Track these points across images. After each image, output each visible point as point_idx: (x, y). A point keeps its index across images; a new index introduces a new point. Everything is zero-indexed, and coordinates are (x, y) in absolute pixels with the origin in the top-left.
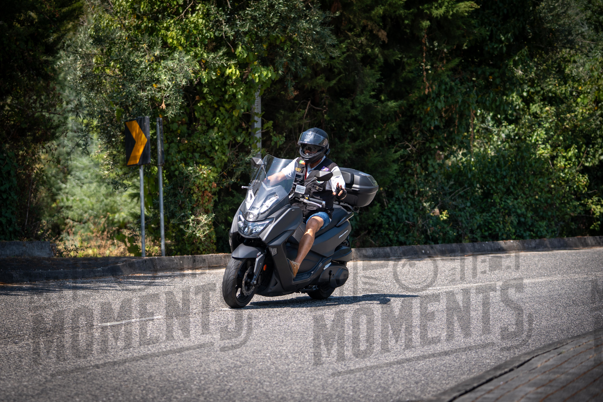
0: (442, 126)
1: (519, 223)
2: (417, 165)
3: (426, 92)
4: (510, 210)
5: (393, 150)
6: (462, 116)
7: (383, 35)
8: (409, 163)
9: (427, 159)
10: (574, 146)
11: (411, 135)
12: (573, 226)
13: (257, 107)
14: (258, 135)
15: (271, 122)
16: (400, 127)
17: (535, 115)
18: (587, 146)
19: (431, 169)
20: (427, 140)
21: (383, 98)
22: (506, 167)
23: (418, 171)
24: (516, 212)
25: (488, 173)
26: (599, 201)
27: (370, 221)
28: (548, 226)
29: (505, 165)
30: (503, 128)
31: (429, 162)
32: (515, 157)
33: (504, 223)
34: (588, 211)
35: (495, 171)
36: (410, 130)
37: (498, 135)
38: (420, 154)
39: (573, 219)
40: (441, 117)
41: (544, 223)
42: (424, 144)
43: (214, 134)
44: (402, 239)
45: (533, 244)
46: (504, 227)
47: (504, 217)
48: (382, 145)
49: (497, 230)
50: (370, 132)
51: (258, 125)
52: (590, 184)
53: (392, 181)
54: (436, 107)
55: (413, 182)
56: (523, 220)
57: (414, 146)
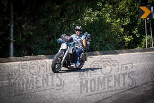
0: (74, 13)
1: (100, 44)
2: (66, 26)
3: (69, 2)
4: (97, 40)
5: (58, 21)
6: (81, 9)
8: (63, 25)
9: (70, 24)
10: (119, 18)
11: (64, 16)
12: (118, 45)
13: (12, 8)
14: (12, 17)
15: (16, 13)
16: (60, 13)
17: (106, 8)
18: (124, 18)
19: (71, 27)
20: (70, 18)
21: (54, 4)
22: (96, 26)
23: (67, 28)
24: (99, 41)
25: (90, 28)
26: (127, 37)
27: (50, 45)
28: (110, 45)
29: (96, 25)
30: (96, 12)
31: (70, 25)
32: (99, 22)
33: (95, 45)
34: (124, 40)
35: (93, 27)
36: (64, 14)
37: (94, 14)
38: (67, 22)
39: (119, 43)
40: (74, 10)
41: (109, 45)
42: (69, 19)
45: (104, 53)
46: (95, 46)
47: (95, 42)
48: (54, 19)
49: (93, 47)
50: (50, 15)
51: (12, 14)
52: (124, 31)
53: (58, 31)
54: (72, 7)
56: (102, 43)
57: (65, 19)
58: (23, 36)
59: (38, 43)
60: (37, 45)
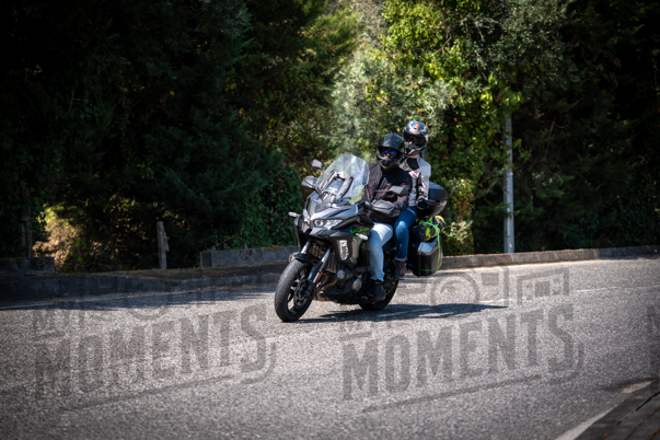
2: (649, 175)
5: (628, 163)
7: (617, 62)
8: (642, 174)
11: (644, 149)
13: (509, 128)
14: (510, 152)
15: (520, 141)
16: (633, 142)
21: (618, 117)
23: (650, 181)
27: (609, 226)
36: (643, 145)
38: (652, 165)
43: (471, 151)
44: (637, 240)
48: (618, 158)
50: (608, 147)
51: (509, 143)
55: (645, 190)
57: (646, 159)
58: (538, 202)
59: (576, 221)
60: (574, 226)
